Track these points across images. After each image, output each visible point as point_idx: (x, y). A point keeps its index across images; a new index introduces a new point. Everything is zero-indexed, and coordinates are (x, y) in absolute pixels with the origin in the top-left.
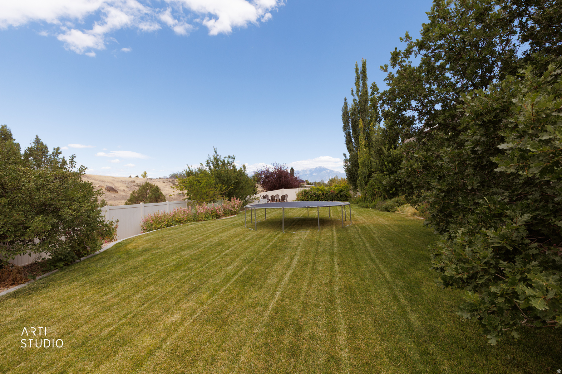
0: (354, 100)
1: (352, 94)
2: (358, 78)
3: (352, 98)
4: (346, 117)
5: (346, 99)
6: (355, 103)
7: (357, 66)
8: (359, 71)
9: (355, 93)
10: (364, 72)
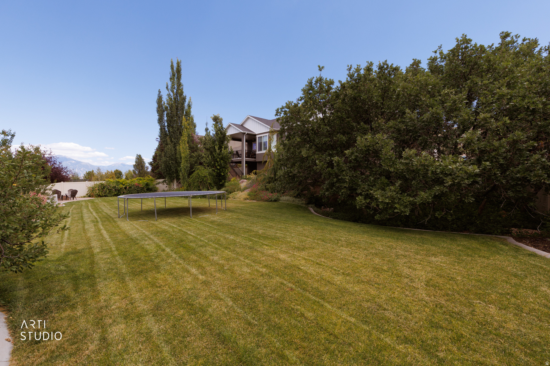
0: (169, 95)
1: (167, 88)
2: (174, 75)
3: (167, 92)
4: (160, 110)
5: (160, 92)
6: (170, 98)
7: (172, 63)
8: (175, 69)
9: (169, 87)
10: (179, 71)
